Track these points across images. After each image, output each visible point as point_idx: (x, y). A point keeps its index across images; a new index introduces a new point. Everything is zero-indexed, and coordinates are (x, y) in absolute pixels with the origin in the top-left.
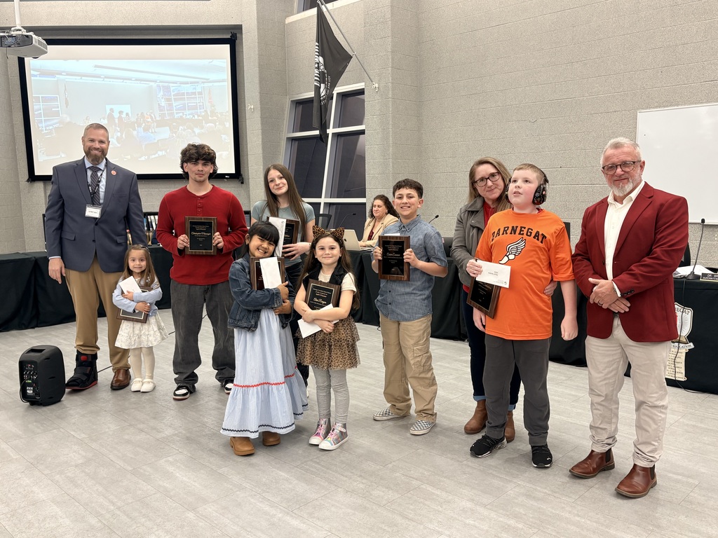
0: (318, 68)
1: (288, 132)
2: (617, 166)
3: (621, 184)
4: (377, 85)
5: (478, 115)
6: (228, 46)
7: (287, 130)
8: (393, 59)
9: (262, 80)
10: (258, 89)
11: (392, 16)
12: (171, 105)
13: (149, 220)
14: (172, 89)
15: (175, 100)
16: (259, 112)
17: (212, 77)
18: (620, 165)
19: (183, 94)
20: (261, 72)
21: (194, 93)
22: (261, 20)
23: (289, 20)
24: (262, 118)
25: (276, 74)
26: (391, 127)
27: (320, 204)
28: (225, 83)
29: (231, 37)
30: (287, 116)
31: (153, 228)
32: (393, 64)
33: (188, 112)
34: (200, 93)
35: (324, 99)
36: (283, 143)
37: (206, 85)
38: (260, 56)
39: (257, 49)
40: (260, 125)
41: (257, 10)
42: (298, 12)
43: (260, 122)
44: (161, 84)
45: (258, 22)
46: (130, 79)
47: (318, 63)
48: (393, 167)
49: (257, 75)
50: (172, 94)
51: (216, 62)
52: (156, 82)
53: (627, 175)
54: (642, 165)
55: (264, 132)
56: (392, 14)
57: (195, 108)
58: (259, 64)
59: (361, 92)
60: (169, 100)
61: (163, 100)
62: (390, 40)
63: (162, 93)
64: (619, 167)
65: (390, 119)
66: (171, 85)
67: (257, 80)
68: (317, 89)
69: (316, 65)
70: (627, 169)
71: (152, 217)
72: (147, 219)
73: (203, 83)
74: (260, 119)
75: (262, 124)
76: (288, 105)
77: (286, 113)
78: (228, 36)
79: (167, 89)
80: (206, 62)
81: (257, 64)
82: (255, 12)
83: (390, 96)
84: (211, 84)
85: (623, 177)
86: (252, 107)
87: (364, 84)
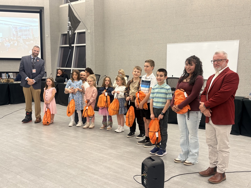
0: (69, 25)
1: (60, 45)
2: (215, 61)
3: (217, 67)
4: (89, 31)
5: (122, 43)
6: (39, 14)
7: (60, 44)
8: (94, 23)
9: (51, 27)
10: (49, 30)
11: (94, 9)
12: (17, 34)
13: (9, 75)
14: (18, 28)
15: (19, 32)
16: (50, 38)
17: (33, 24)
18: (217, 60)
19: (22, 30)
20: (50, 24)
21: (26, 30)
22: (51, 6)
23: (61, 6)
24: (51, 40)
25: (56, 25)
26: (94, 45)
27: (71, 70)
28: (38, 27)
29: (40, 11)
30: (60, 39)
31: (10, 77)
32: (94, 24)
33: (24, 37)
34: (28, 30)
35: (71, 36)
36: (58, 48)
37: (31, 27)
38: (50, 18)
39: (49, 16)
40: (50, 42)
41: (49, 2)
42: (64, 4)
43: (50, 41)
44: (14, 26)
45: (50, 7)
46: (2, 24)
47: (69, 24)
48: (95, 58)
49: (49, 25)
50: (18, 30)
51: (34, 19)
52: (12, 25)
53: (219, 64)
54: (227, 61)
55: (52, 44)
56: (94, 8)
57: (26, 35)
58: (50, 21)
59: (84, 33)
60: (17, 32)
61: (15, 32)
62: (94, 16)
63: (14, 29)
64: (216, 61)
65: (94, 43)
66: (18, 26)
67: (49, 27)
68: (68, 32)
69: (68, 24)
70: (219, 62)
71: (10, 73)
72: (8, 74)
73: (30, 26)
74: (50, 40)
75: (51, 42)
76: (60, 35)
77: (60, 38)
78: (39, 10)
79: (16, 28)
80: (31, 19)
81: (49, 21)
82: (49, 3)
83: (94, 35)
84: (32, 27)
85: (217, 65)
86: (47, 36)
87: (85, 30)
